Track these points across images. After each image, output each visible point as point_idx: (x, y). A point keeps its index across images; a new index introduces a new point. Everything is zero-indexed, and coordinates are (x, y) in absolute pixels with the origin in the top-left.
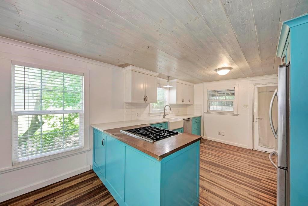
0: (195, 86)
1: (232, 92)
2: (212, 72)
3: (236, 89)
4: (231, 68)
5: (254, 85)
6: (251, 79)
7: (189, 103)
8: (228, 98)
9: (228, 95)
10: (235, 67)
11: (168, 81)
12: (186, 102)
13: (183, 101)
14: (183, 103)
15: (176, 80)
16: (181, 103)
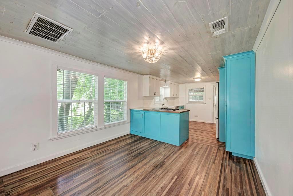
0: (180, 85)
1: (203, 89)
2: (192, 79)
3: (204, 88)
4: (201, 78)
5: (214, 86)
6: (212, 83)
7: (177, 97)
8: (200, 94)
9: (200, 91)
10: (203, 78)
11: (166, 83)
12: (175, 96)
13: (173, 96)
14: (173, 97)
15: (169, 82)
16: (172, 96)
